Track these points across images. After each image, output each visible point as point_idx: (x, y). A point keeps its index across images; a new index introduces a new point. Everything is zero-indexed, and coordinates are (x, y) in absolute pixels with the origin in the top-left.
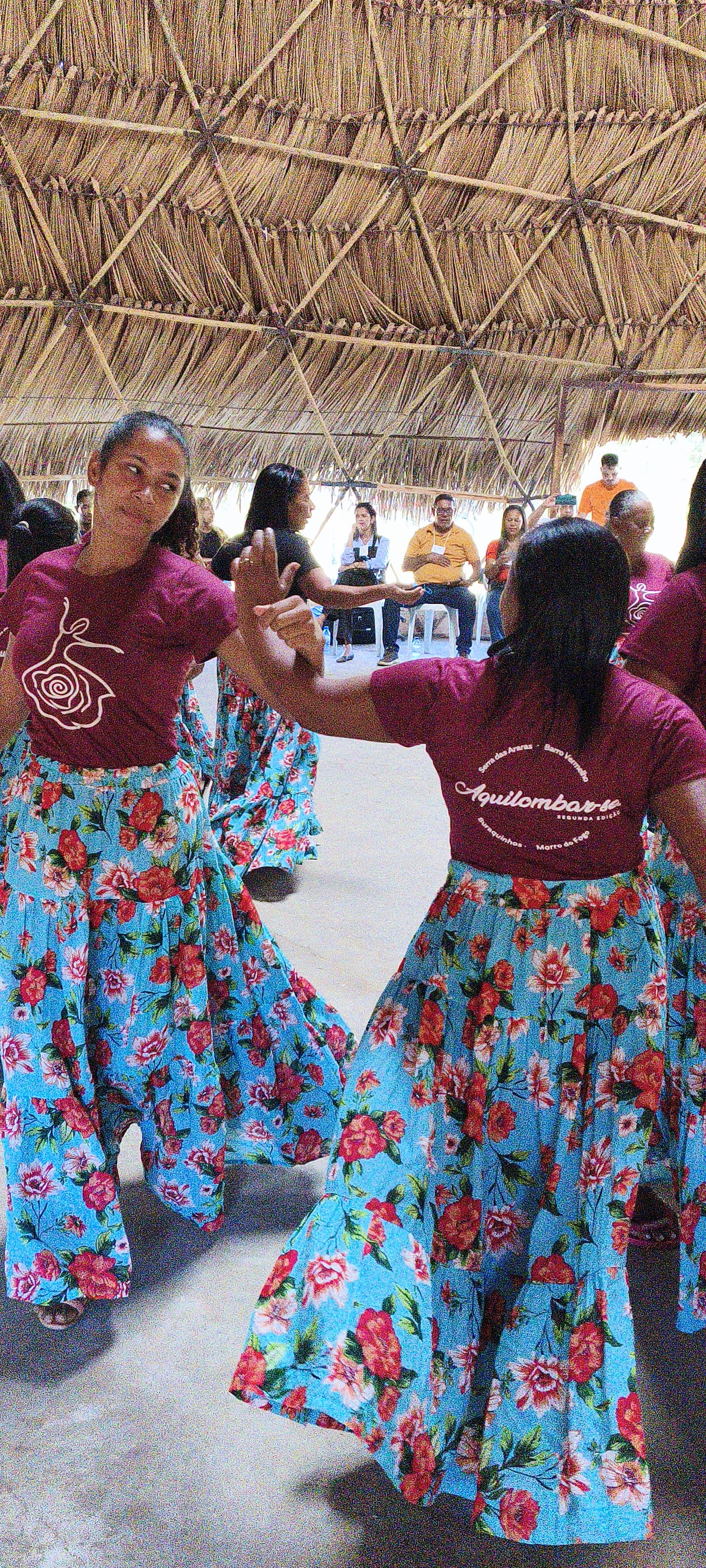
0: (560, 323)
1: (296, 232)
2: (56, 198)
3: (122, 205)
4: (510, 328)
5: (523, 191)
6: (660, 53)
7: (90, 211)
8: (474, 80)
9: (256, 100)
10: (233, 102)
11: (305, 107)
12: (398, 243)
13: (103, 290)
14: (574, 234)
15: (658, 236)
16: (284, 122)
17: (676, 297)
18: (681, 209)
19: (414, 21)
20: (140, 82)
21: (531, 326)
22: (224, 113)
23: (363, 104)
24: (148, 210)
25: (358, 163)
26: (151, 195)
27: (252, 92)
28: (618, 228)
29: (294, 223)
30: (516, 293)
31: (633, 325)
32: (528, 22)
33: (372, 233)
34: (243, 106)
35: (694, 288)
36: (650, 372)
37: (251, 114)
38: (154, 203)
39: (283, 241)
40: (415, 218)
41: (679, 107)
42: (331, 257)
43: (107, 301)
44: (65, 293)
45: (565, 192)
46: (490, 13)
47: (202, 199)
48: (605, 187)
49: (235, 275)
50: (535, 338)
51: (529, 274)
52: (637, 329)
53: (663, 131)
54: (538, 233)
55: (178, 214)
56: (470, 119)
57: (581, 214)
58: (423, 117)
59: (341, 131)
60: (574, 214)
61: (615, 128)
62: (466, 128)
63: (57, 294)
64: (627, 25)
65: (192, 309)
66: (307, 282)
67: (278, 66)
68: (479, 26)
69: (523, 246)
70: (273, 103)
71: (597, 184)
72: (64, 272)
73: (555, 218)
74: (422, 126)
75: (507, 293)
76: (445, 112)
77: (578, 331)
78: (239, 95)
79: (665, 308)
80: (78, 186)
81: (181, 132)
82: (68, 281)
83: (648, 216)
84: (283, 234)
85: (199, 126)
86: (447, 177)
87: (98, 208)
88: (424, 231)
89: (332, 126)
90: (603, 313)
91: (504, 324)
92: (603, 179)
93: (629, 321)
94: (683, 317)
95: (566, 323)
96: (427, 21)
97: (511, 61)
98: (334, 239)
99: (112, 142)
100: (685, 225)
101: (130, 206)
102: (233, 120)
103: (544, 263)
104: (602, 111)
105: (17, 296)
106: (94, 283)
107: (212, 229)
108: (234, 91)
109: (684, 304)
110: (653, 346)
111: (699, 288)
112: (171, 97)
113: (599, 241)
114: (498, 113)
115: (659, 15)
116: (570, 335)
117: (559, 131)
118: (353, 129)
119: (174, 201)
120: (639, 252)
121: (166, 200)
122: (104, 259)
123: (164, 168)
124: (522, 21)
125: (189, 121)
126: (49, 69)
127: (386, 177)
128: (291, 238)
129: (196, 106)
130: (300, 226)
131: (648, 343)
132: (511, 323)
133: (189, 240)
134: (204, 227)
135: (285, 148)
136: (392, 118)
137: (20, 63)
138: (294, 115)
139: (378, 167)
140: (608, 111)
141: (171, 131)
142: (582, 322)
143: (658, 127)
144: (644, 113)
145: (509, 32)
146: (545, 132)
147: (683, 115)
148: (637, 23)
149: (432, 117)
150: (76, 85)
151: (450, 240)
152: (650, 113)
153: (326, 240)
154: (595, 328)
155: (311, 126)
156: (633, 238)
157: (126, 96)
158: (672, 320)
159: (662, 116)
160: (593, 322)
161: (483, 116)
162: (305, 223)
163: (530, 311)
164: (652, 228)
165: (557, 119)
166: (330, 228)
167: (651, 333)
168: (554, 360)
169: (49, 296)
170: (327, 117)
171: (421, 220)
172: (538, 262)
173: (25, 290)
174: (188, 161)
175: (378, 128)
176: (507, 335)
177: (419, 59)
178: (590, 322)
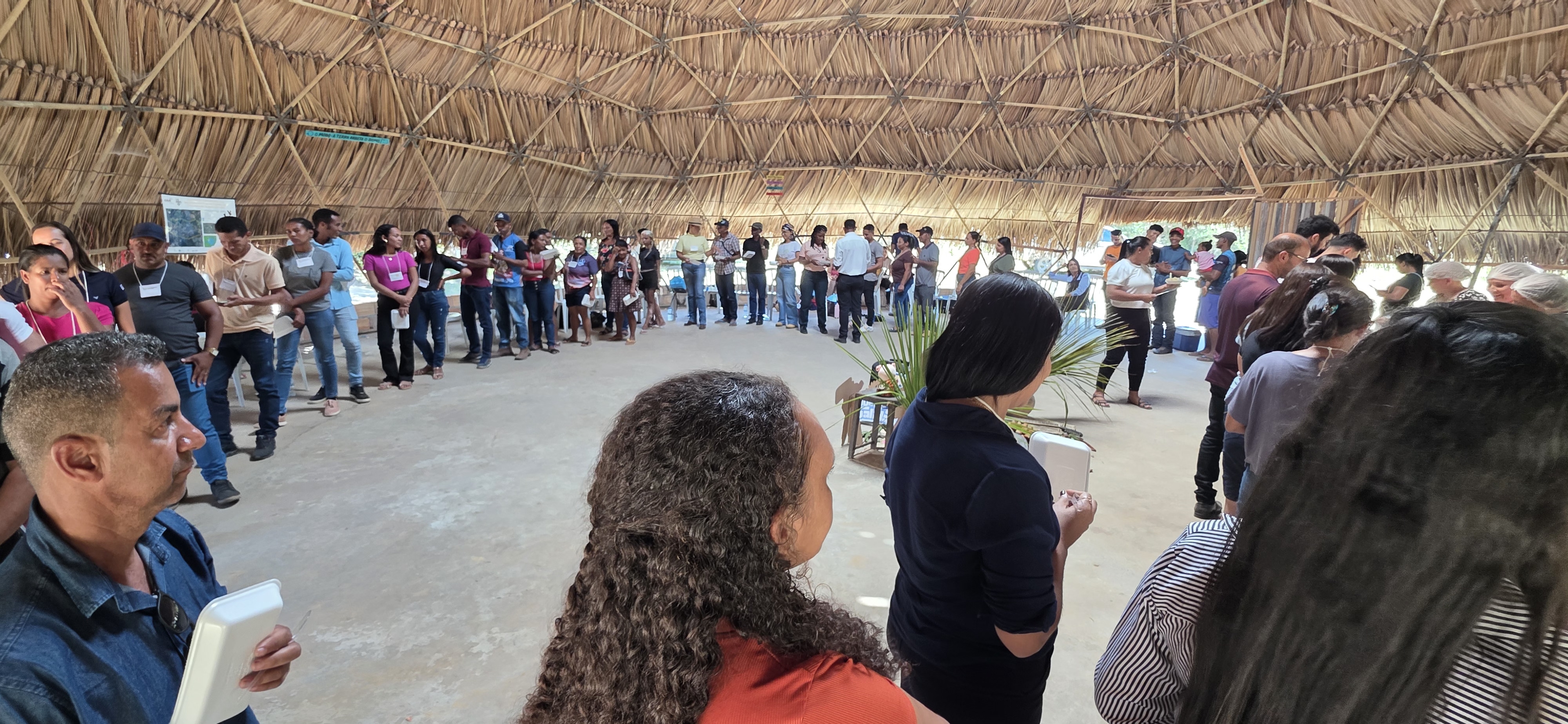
0: (1083, 166)
1: (941, 133)
2: (834, 127)
3: (862, 127)
4: (1053, 170)
5: (1057, 108)
6: (1126, 40)
7: (848, 130)
8: (1027, 61)
9: (920, 81)
10: (909, 83)
11: (943, 81)
12: (992, 134)
13: (856, 160)
14: (1088, 125)
15: (1136, 123)
16: (934, 88)
17: (1149, 152)
18: (1149, 110)
19: (992, 40)
20: (868, 79)
21: (1067, 168)
22: (905, 87)
23: (970, 75)
24: (873, 128)
25: (970, 102)
26: (875, 122)
27: (917, 77)
28: (1113, 121)
29: (940, 129)
30: (1057, 152)
31: (1125, 167)
32: (1053, 33)
33: (979, 131)
34: (914, 83)
35: (1159, 149)
36: (1134, 190)
37: (918, 87)
38: (876, 126)
39: (935, 137)
40: (999, 122)
41: (1140, 63)
42: (959, 142)
43: (857, 165)
44: (839, 163)
45: (1082, 106)
46: (1031, 32)
47: (898, 122)
48: (1103, 103)
49: (914, 152)
50: (1069, 174)
51: (1064, 144)
52: (1127, 168)
53: (1133, 74)
54: (1068, 126)
55: (887, 129)
56: (1026, 78)
57: (1091, 115)
58: (1002, 80)
59: (961, 89)
60: (1087, 116)
61: (1106, 75)
62: (1024, 82)
63: (835, 163)
64: (1107, 30)
65: (894, 166)
66: (948, 153)
67: (929, 65)
68: (1026, 37)
69: (1059, 131)
70: (928, 81)
71: (1098, 102)
72: (838, 154)
73: (1077, 119)
74: (1001, 84)
75: (1052, 154)
76: (1013, 76)
77: (1093, 171)
78: (912, 80)
79: (1143, 158)
80: (843, 122)
81: (885, 97)
82: (839, 158)
83: (1128, 115)
84: (935, 134)
85: (894, 92)
86: (1015, 104)
87: (852, 129)
88: (1005, 129)
89: (956, 88)
90: (1106, 162)
91: (1050, 169)
92: (1101, 99)
93: (1122, 165)
94: (1154, 163)
95: (1085, 167)
96: (999, 39)
97: (1045, 51)
98: (960, 135)
99: (857, 103)
100: (1151, 118)
101: (866, 127)
102: (910, 90)
103: (1072, 139)
104: (1098, 68)
105: (818, 165)
106: (851, 158)
107: (902, 134)
108: (910, 77)
109: (1153, 156)
110: (1137, 176)
111: (1162, 148)
112: (881, 83)
113: (1103, 128)
114: (1041, 74)
115: (1123, 22)
116: (1088, 172)
117: (1075, 79)
118: (967, 88)
119: (885, 124)
120: (1126, 132)
121: (881, 123)
122: (856, 147)
123: (881, 111)
124: (1049, 34)
125: (890, 92)
126: (829, 79)
127: (984, 106)
128: (939, 135)
129: (892, 85)
130: (943, 130)
131: (1133, 176)
132: (1054, 167)
133: (892, 140)
134: (899, 133)
135: (934, 99)
136: (984, 81)
137: (817, 79)
138: (938, 85)
139: (979, 102)
140: (1102, 67)
141: (881, 97)
142: (1096, 166)
143: (1129, 73)
144: (1121, 67)
145: (1043, 39)
146: (1067, 81)
147: (1143, 66)
148: (1111, 27)
149: (1006, 79)
150: (841, 84)
151: (1019, 132)
152: (1124, 67)
153: (956, 135)
154: (1102, 169)
155: (946, 88)
156: (1122, 126)
157: (862, 85)
158: (1148, 164)
159: (1131, 68)
160: (1102, 166)
161: (1033, 76)
162: (946, 128)
163: (1066, 161)
164: (1132, 121)
165: (1073, 74)
166: (957, 130)
167: (1135, 171)
168: (1080, 184)
169: (832, 164)
170: (954, 84)
171: (1003, 123)
172: (1068, 139)
173: (822, 163)
174: (890, 107)
175: (979, 86)
176: (1053, 173)
177: (997, 55)
178: (1099, 166)
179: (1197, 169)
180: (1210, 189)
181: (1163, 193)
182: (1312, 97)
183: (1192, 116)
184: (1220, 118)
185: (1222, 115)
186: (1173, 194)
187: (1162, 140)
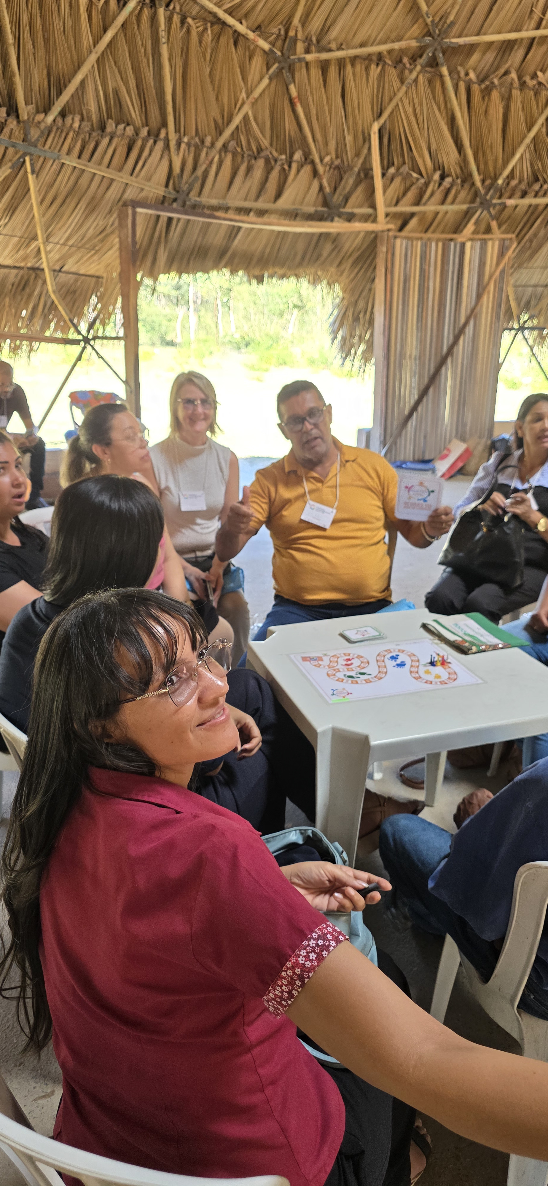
0: (125, 129)
4: (76, 125)
14: (147, 16)
15: (223, 40)
17: (230, 118)
18: (246, 16)
21: (94, 127)
28: (189, 20)
30: (85, 79)
31: (189, 144)
35: (247, 113)
36: (202, 200)
51: (99, 61)
52: (192, 149)
75: (76, 82)
77: (139, 143)
83: (219, 13)
90: (164, 124)
91: (69, 120)
93: (186, 139)
95: (129, 131)
100: (247, 33)
103: (115, 48)
109: (236, 130)
110: (206, 172)
111: (250, 114)
116: (130, 146)
120: (204, 56)
131: (201, 169)
132: (77, 118)
142: (144, 132)
154: (155, 142)
156: (200, 37)
158: (225, 145)
160: (154, 134)
164: (219, 29)
167: (204, 156)
168: (109, 174)
172: (110, 45)
176: (71, 134)
178: (149, 134)
179: (294, 166)
180: (311, 210)
181: (247, 211)
182: (475, 57)
183: (308, 51)
184: (349, 66)
185: (354, 60)
186: (261, 213)
187: (256, 94)
